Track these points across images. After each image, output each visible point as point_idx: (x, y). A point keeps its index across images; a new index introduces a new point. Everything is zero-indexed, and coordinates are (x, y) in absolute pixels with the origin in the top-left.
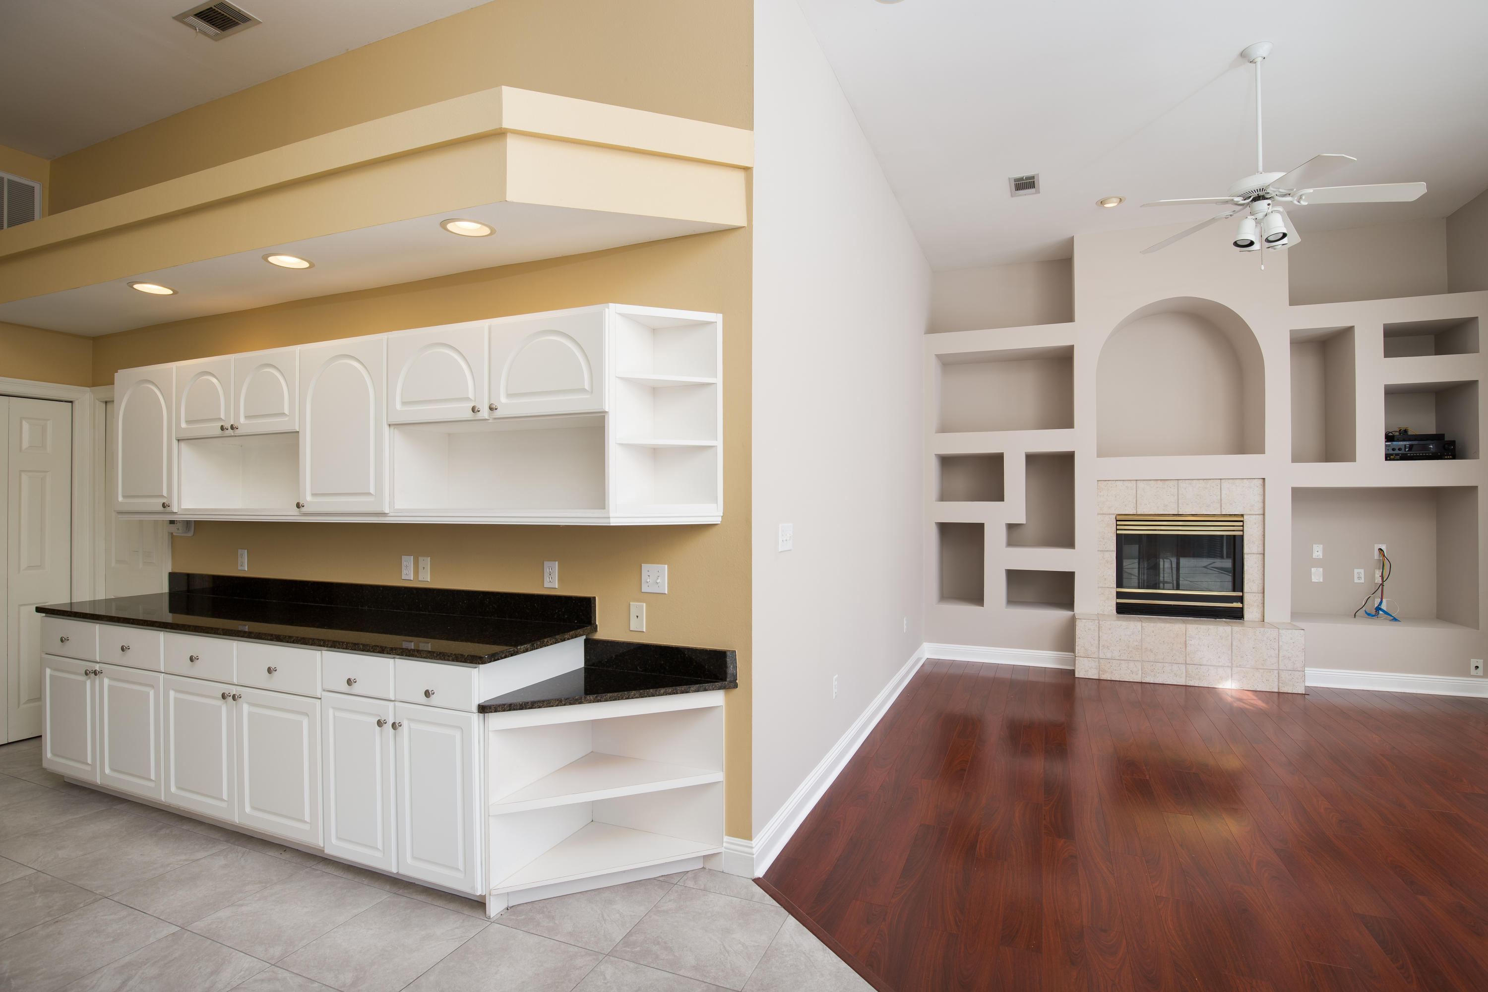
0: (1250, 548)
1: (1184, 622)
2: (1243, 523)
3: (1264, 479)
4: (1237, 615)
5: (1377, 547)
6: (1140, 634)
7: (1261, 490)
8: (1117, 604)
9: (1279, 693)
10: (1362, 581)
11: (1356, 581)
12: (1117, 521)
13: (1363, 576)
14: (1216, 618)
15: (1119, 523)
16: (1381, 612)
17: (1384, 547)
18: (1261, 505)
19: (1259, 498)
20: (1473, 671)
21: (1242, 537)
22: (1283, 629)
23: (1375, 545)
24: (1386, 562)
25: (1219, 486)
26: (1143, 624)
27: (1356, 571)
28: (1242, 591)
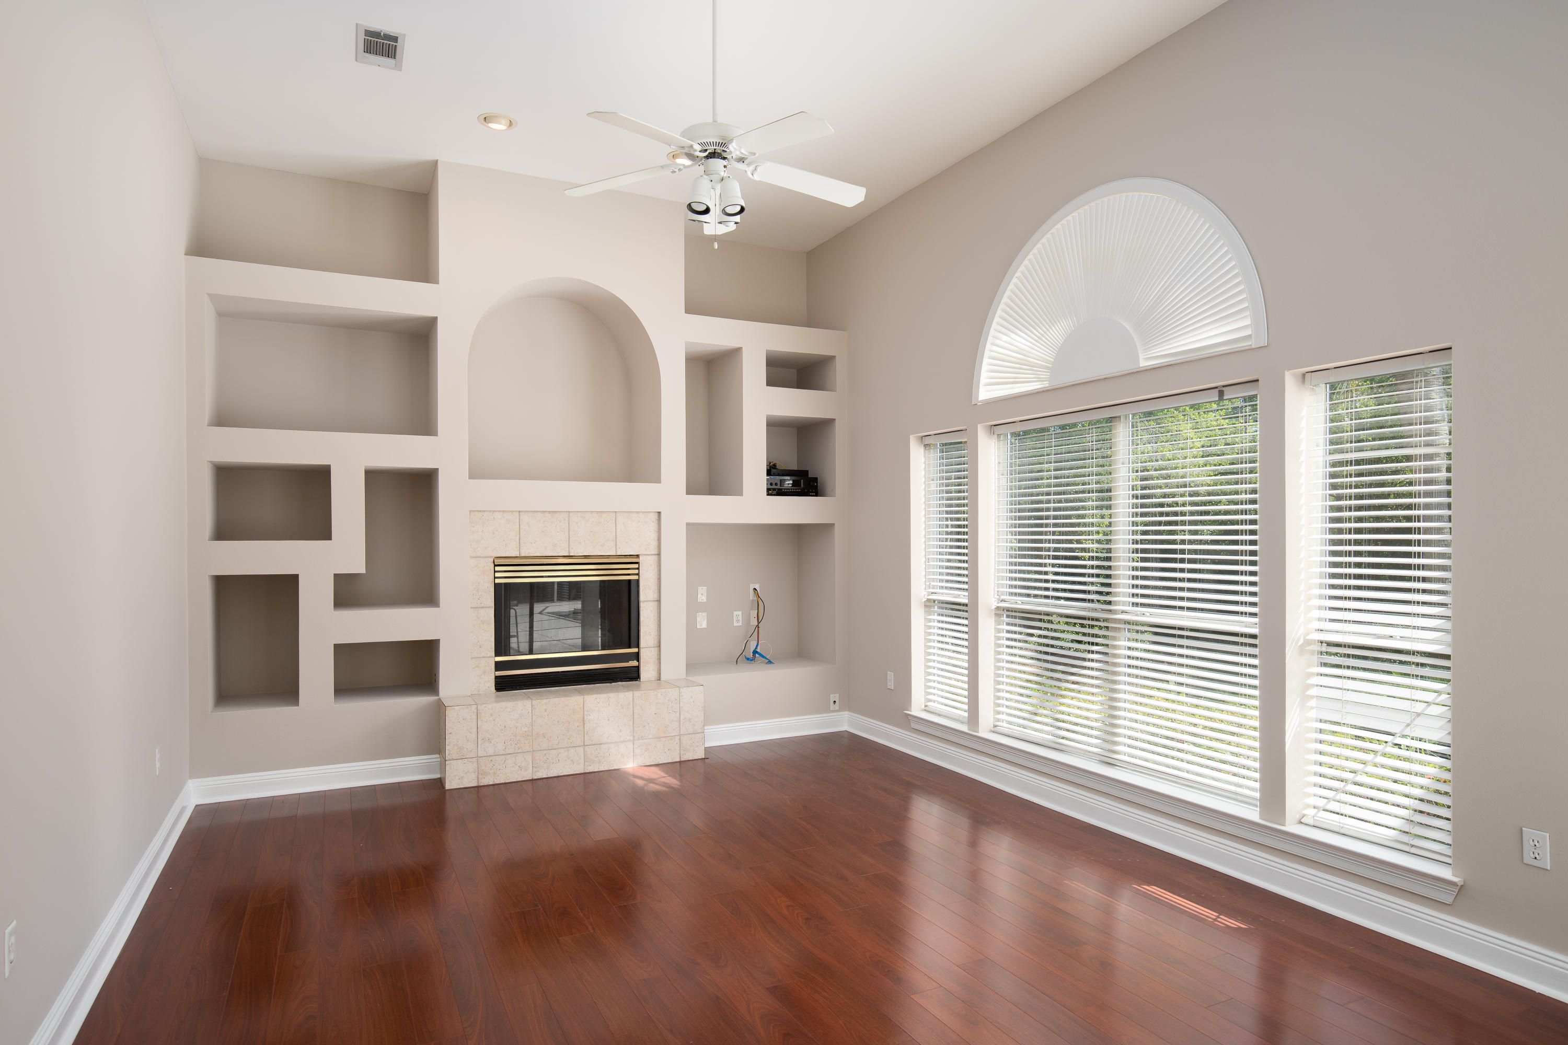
0: (646, 595)
1: (580, 692)
2: (639, 566)
3: (659, 513)
4: (633, 675)
5: (752, 587)
6: (530, 716)
7: (656, 526)
8: (496, 677)
9: (680, 762)
10: (740, 624)
11: (735, 624)
12: (495, 566)
13: (740, 618)
14: (611, 683)
15: (497, 568)
16: (757, 655)
17: (757, 587)
18: (655, 544)
19: (654, 535)
20: (832, 707)
21: (638, 581)
22: (683, 688)
23: (751, 585)
24: (760, 602)
25: (614, 519)
26: (534, 702)
27: (735, 613)
28: (638, 646)
